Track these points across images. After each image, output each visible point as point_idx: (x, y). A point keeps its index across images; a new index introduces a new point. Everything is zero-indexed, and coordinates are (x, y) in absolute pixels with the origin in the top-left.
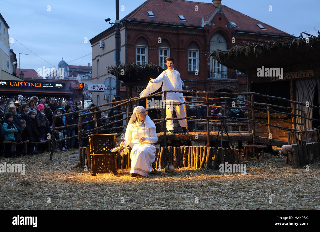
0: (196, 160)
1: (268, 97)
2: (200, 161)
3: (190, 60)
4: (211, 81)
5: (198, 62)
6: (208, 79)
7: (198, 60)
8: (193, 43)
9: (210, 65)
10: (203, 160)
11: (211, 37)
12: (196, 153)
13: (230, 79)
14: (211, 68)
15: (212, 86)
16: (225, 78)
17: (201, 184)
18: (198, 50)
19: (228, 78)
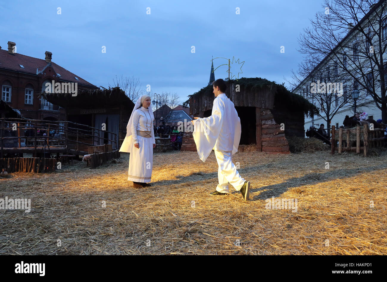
0: (25, 167)
1: (77, 125)
2: (28, 167)
3: (27, 96)
4: (41, 111)
5: (32, 98)
6: (40, 110)
7: (33, 97)
8: (30, 85)
9: (41, 101)
10: (30, 166)
11: (43, 82)
12: (25, 162)
13: (55, 111)
14: (42, 103)
15: (42, 115)
16: (51, 110)
17: (27, 184)
18: (32, 89)
19: (54, 110)
